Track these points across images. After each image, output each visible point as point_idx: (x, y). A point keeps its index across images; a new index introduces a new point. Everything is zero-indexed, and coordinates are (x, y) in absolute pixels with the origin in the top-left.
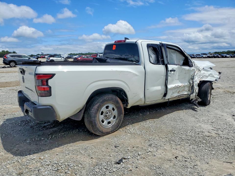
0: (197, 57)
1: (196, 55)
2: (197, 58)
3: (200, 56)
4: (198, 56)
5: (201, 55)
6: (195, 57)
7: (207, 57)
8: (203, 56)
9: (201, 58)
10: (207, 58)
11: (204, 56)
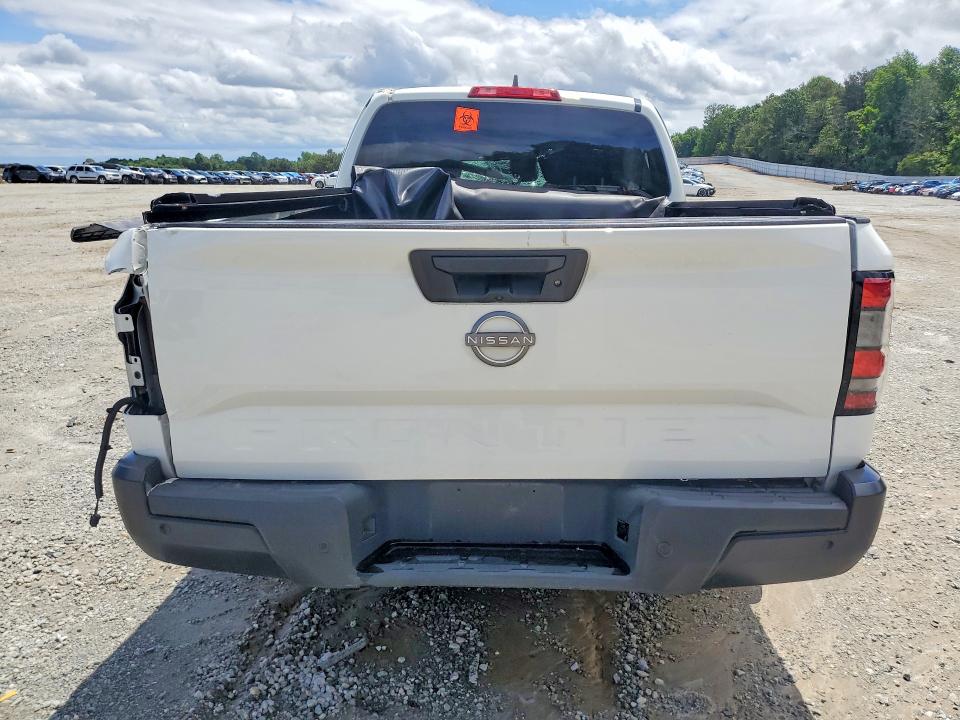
0: (76, 177)
1: (72, 169)
2: (79, 182)
3: (90, 174)
4: (80, 174)
5: (94, 170)
6: (68, 178)
7: (120, 177)
8: (103, 177)
9: (98, 182)
10: (121, 182)
11: (109, 174)
